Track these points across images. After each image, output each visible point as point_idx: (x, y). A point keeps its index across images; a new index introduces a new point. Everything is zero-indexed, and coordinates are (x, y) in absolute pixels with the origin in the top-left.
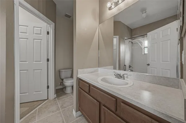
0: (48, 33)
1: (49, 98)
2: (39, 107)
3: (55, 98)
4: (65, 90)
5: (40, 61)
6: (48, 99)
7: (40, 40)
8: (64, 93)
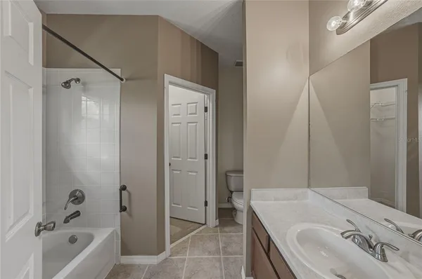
0: (206, 110)
1: (208, 223)
2: (193, 234)
3: (216, 227)
4: (235, 215)
5: (195, 158)
6: (205, 224)
7: (195, 124)
8: (234, 220)
